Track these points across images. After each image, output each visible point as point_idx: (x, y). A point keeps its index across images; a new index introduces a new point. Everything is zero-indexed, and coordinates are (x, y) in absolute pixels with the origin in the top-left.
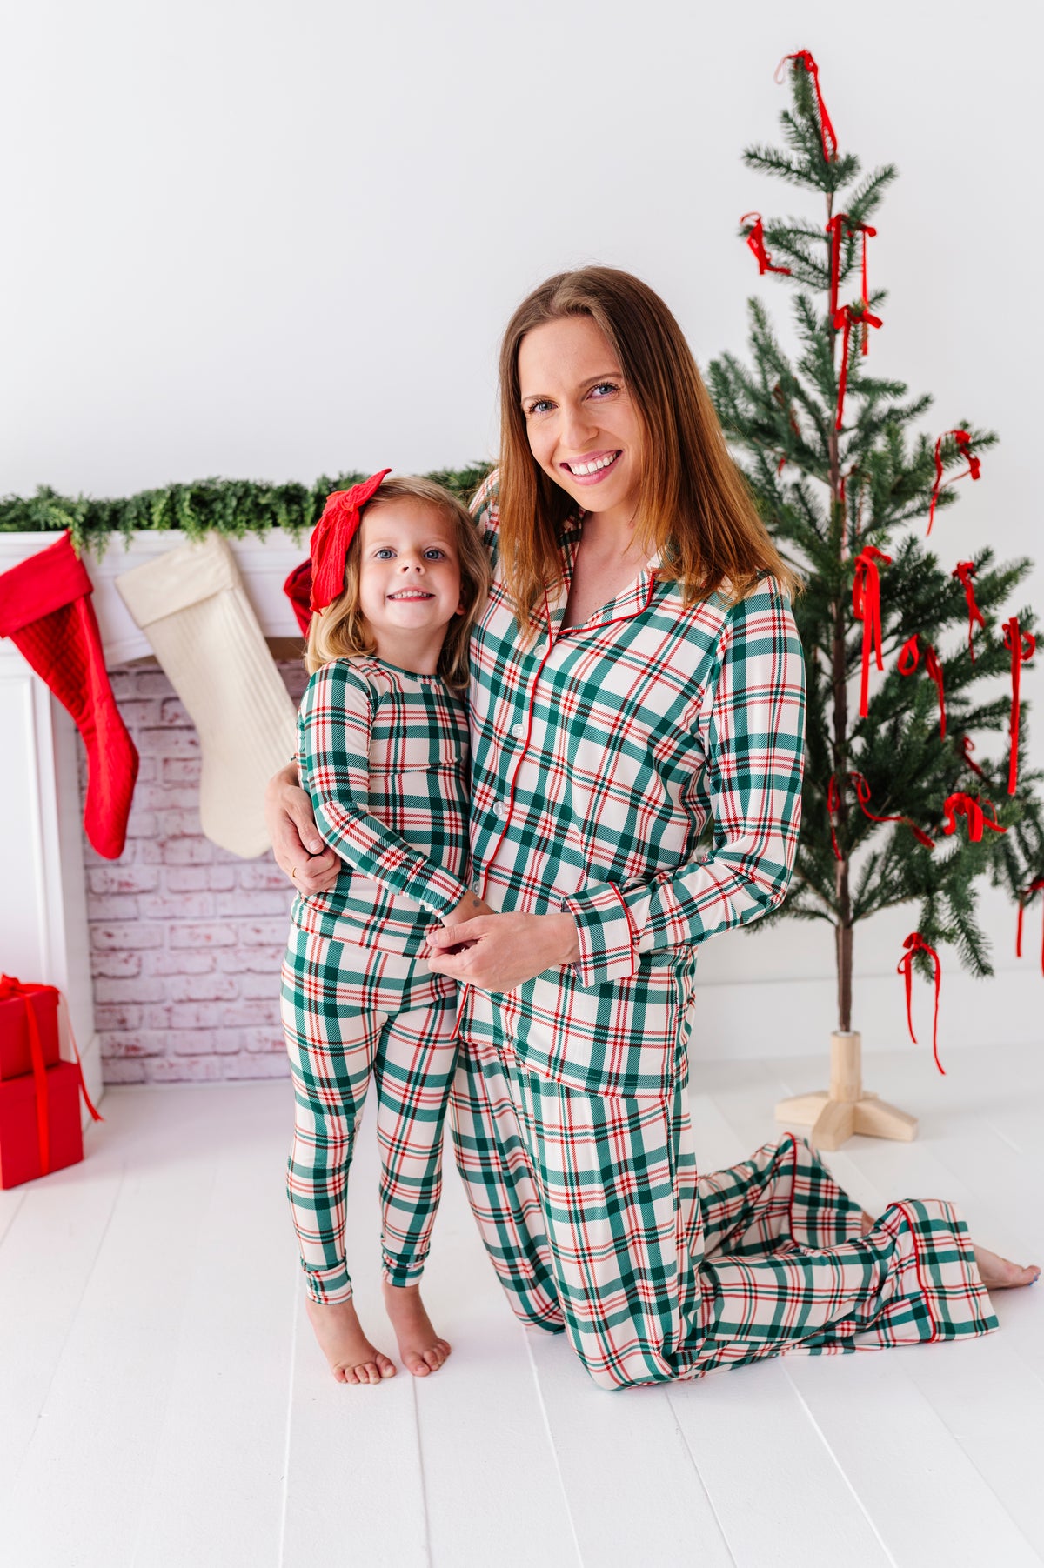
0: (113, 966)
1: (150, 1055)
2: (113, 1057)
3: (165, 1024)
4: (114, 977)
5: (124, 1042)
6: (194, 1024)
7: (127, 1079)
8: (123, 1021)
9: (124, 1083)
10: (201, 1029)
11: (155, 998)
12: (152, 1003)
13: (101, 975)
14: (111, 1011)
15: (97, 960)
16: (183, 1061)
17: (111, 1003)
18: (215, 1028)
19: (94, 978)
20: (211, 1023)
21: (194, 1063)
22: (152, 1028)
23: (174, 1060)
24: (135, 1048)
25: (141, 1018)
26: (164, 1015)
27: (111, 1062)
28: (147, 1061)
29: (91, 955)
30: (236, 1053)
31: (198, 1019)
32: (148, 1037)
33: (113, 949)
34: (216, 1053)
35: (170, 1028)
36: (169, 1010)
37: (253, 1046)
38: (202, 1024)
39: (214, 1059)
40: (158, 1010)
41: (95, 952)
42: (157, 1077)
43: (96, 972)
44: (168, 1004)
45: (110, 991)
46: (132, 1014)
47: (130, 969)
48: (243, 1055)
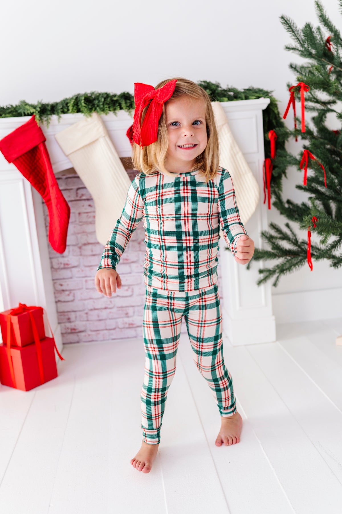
0: (63, 297)
1: (81, 332)
2: (66, 333)
3: (85, 319)
4: (64, 302)
5: (70, 327)
6: (97, 318)
7: (72, 341)
8: (69, 319)
9: (71, 343)
10: (100, 320)
11: (81, 309)
12: (80, 311)
13: (59, 301)
14: (64, 315)
15: (57, 295)
16: (94, 333)
17: (64, 312)
18: (105, 319)
19: (56, 302)
20: (104, 318)
21: (98, 334)
22: (81, 321)
23: (90, 333)
24: (74, 329)
25: (76, 317)
26: (85, 316)
27: (65, 335)
28: (80, 334)
29: (55, 293)
30: (114, 329)
31: (98, 316)
32: (79, 325)
33: (63, 291)
34: (106, 329)
35: (88, 320)
36: (87, 313)
37: (121, 326)
38: (100, 318)
39: (106, 332)
40: (83, 314)
41: (56, 292)
42: (84, 340)
43: (57, 300)
44: (86, 311)
45: (63, 307)
46: (72, 316)
47: (70, 298)
48: (117, 330)
